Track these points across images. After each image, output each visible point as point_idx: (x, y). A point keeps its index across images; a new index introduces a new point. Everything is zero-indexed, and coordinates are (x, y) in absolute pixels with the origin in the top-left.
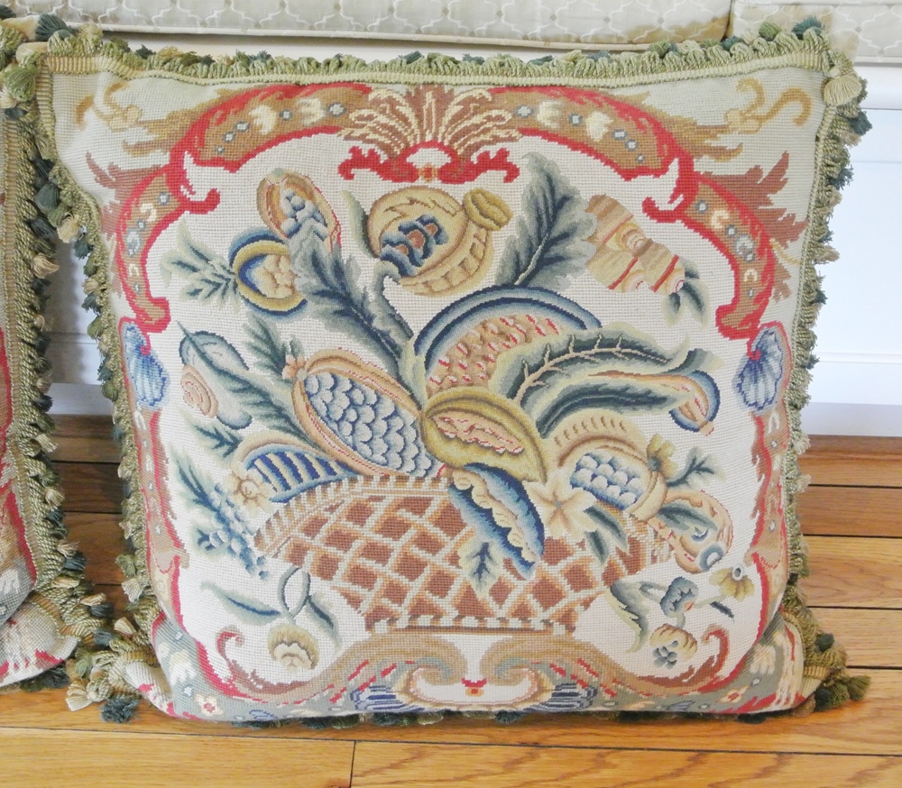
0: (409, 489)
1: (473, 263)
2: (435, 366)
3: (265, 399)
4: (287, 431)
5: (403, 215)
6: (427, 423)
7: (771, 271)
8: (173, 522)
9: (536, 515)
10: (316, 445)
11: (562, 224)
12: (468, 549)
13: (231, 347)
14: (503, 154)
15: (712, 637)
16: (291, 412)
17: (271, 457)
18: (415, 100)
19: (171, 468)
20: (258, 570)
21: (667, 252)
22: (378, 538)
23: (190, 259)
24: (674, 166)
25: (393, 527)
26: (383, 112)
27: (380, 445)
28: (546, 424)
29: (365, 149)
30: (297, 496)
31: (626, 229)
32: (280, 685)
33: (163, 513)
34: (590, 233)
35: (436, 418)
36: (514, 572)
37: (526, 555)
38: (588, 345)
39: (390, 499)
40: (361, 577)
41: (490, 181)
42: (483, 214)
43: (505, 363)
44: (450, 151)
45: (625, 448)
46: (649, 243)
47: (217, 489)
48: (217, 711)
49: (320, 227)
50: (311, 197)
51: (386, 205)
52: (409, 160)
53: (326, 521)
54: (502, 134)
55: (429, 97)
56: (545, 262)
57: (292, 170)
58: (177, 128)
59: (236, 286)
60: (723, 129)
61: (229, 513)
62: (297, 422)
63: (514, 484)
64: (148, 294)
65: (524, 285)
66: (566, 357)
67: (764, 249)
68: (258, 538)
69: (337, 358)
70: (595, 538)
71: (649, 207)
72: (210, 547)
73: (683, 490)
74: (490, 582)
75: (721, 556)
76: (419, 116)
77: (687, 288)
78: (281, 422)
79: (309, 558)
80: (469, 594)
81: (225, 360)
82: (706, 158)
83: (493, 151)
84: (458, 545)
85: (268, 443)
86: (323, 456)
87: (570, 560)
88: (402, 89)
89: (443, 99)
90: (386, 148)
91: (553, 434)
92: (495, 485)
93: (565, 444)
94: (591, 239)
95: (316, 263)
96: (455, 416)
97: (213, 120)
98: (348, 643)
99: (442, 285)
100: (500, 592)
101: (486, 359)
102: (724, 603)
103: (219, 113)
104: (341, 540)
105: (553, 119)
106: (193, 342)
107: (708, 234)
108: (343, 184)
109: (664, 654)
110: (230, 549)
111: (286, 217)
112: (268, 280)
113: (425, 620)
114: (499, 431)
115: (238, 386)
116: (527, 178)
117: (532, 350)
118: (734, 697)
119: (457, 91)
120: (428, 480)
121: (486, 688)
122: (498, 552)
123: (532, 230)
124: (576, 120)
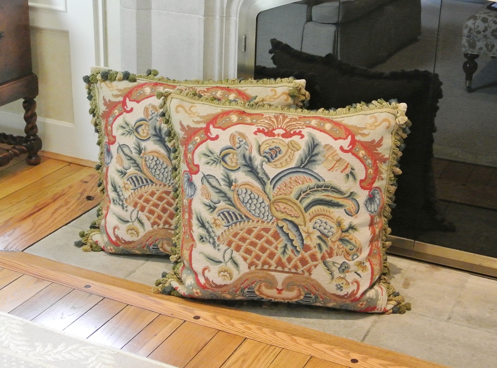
0: (265, 225)
1: (289, 160)
2: (276, 189)
3: (225, 195)
4: (231, 205)
5: (271, 146)
6: (272, 205)
7: (377, 171)
8: (193, 233)
9: (302, 236)
10: (239, 210)
11: (316, 151)
12: (281, 245)
13: (217, 179)
14: (300, 132)
15: (354, 283)
16: (232, 199)
17: (225, 213)
18: (276, 118)
19: (194, 217)
20: (217, 248)
21: (346, 162)
22: (254, 240)
23: (208, 153)
24: (350, 137)
25: (259, 237)
26: (267, 120)
27: (257, 211)
28: (307, 208)
29: (261, 128)
30: (231, 225)
31: (334, 154)
32: (220, 285)
33: (190, 231)
34: (324, 154)
35: (275, 204)
36: (294, 254)
37: (298, 249)
38: (321, 187)
39: (259, 228)
40: (248, 252)
41: (296, 138)
42: (293, 147)
43: (296, 190)
44: (285, 130)
45: (330, 218)
46: (341, 158)
47: (208, 223)
48: (200, 294)
49: (246, 147)
50: (245, 139)
51: (266, 143)
52: (273, 132)
53: (239, 234)
54: (301, 127)
55: (281, 117)
56: (309, 162)
57: (241, 131)
58: (209, 118)
59: (220, 162)
60: (365, 128)
61: (210, 230)
62: (234, 203)
63: (296, 226)
64: (193, 163)
65: (303, 167)
66: (314, 189)
67: (375, 163)
68: (219, 238)
69: (247, 184)
70: (319, 245)
71: (342, 148)
72: (203, 241)
73: (347, 234)
74: (287, 256)
75: (358, 257)
76: (277, 121)
77: (351, 173)
78: (229, 202)
79: (233, 245)
80: (280, 259)
81: (215, 183)
82: (359, 136)
83: (298, 131)
84: (278, 243)
85: (225, 208)
86: (241, 214)
87: (311, 251)
88: (273, 114)
89: (285, 117)
90: (267, 128)
91: (308, 212)
92: (290, 226)
93: (312, 215)
94: (324, 156)
95: (244, 157)
96: (280, 204)
97: (219, 117)
98: (242, 273)
99: (280, 166)
100: (289, 260)
101: (291, 188)
102: (358, 272)
103: (221, 116)
104: (243, 239)
105: (315, 124)
106: (206, 178)
107: (358, 158)
108: (254, 136)
109: (339, 287)
110: (209, 242)
111: (237, 143)
112: (230, 160)
113: (266, 267)
114: (292, 209)
115: (218, 191)
116: (306, 138)
117: (304, 186)
118: (362, 305)
119: (289, 116)
120: (271, 222)
121: (283, 292)
122: (290, 247)
123: (307, 152)
124: (322, 124)
